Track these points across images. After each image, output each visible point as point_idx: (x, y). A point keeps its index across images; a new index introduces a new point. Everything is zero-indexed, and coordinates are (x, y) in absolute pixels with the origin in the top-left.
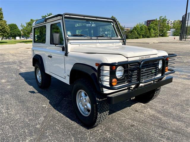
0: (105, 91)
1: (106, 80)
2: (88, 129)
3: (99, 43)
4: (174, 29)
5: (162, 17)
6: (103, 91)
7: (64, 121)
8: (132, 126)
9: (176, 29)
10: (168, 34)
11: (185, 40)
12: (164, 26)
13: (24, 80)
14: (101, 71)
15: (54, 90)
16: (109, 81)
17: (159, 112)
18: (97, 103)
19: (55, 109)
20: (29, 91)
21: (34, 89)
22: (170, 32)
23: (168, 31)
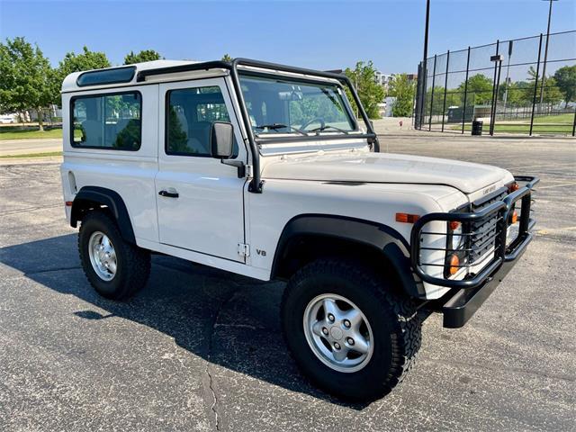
0: (431, 293)
1: (436, 261)
2: (360, 409)
3: (322, 148)
4: (395, 99)
5: (361, 63)
6: (425, 295)
7: (272, 398)
8: (465, 380)
9: (399, 99)
10: (381, 112)
11: (443, 129)
12: (368, 88)
13: (25, 275)
14: (422, 236)
15: (160, 300)
16: (443, 262)
17: (501, 333)
18: (403, 331)
19: (213, 360)
20: (76, 313)
21: (85, 303)
22: (384, 105)
23: (379, 102)
